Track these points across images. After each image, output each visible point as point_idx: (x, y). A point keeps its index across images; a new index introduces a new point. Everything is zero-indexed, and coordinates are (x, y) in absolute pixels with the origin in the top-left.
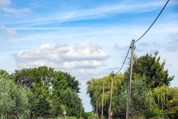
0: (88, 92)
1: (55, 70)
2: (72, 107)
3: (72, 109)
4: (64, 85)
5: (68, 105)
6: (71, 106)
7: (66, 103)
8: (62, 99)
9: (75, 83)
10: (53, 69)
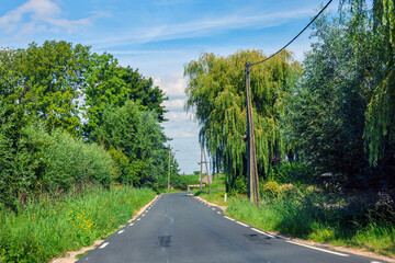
0: (190, 102)
1: (91, 52)
2: (139, 157)
3: (138, 164)
4: (117, 92)
5: (127, 150)
6: (139, 152)
7: (122, 145)
8: (110, 132)
9: (151, 95)
10: (88, 48)
